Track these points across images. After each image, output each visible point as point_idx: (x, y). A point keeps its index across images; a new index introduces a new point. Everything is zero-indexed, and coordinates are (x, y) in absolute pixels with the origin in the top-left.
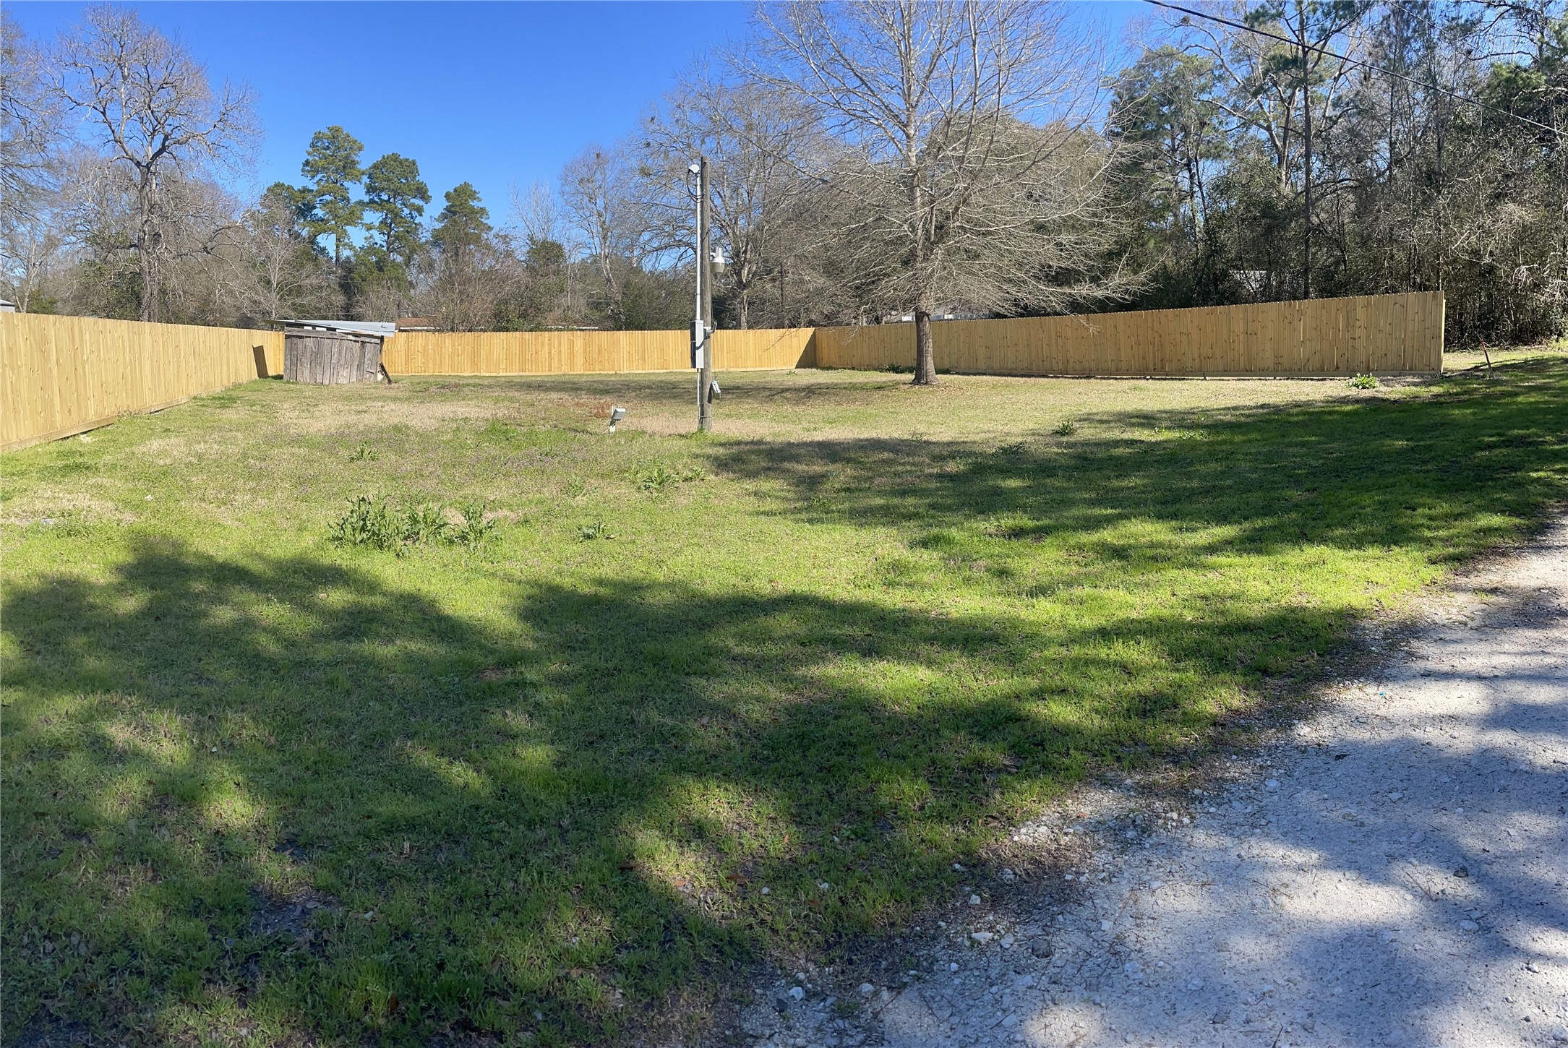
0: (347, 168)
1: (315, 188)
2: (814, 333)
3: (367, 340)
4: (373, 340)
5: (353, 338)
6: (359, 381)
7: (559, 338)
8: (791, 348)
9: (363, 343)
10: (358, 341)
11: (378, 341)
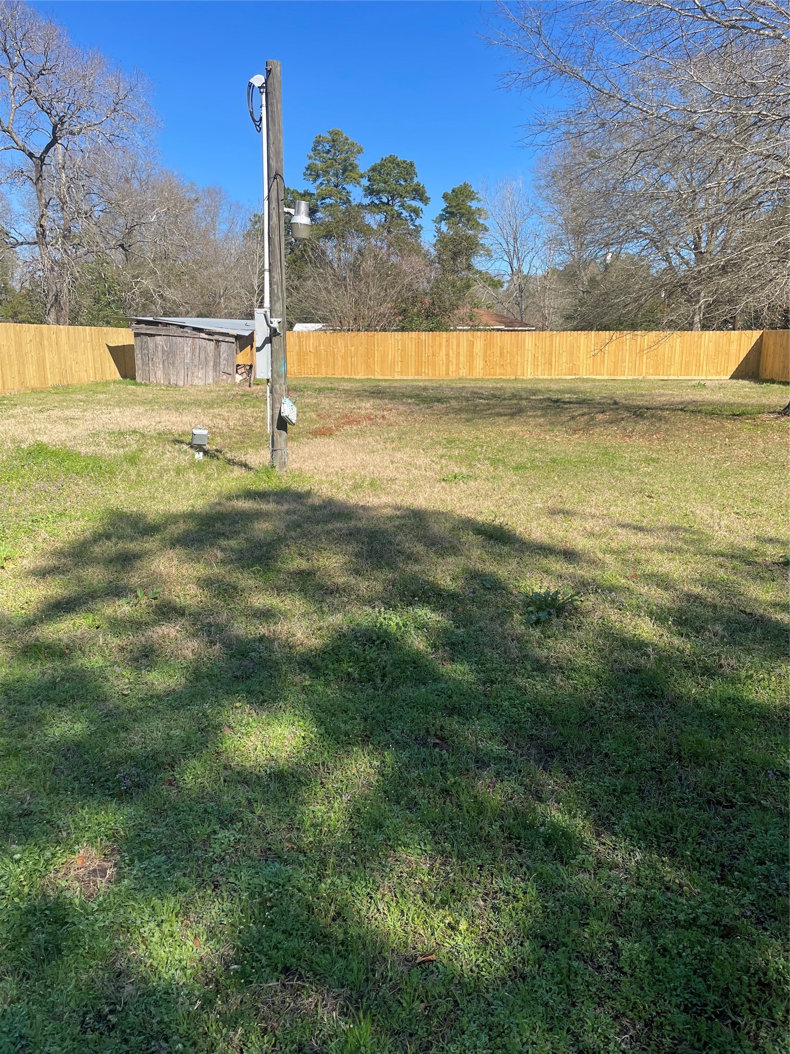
0: (348, 169)
1: (315, 192)
3: (221, 338)
4: (227, 339)
5: (206, 337)
6: (216, 382)
7: (458, 338)
9: (218, 341)
10: (212, 340)
11: (233, 340)
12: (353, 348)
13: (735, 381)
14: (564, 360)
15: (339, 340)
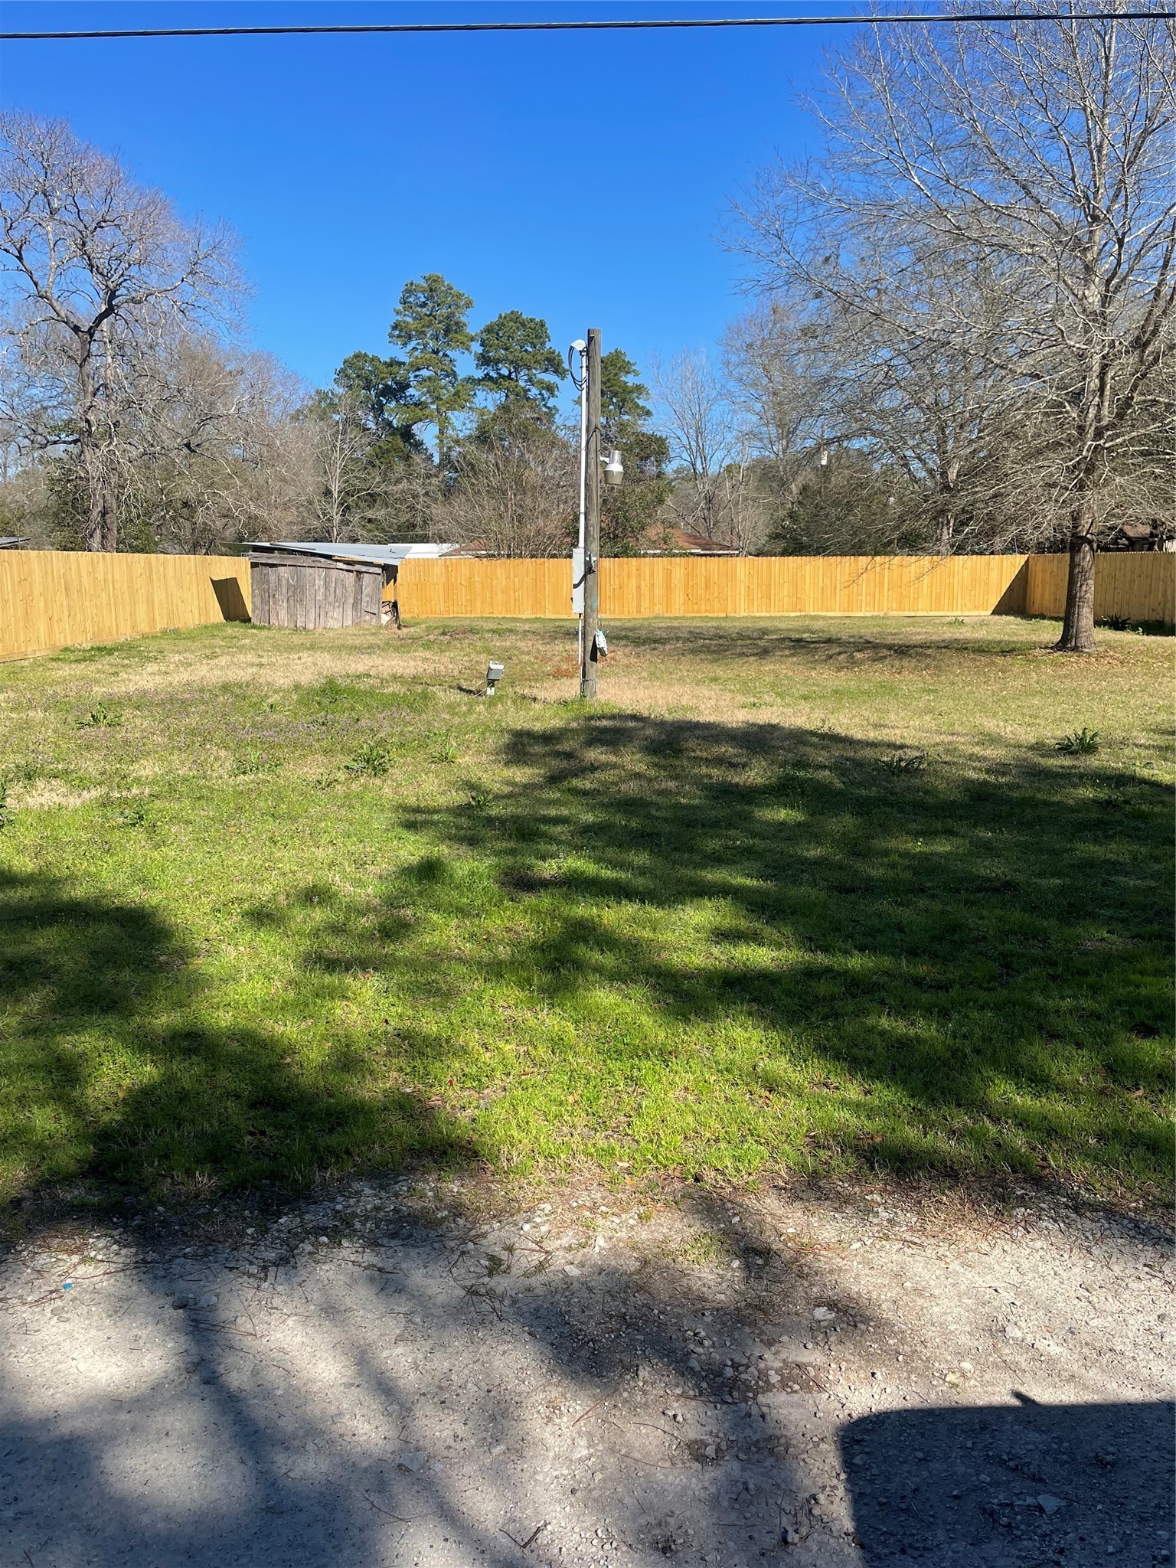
0: (452, 329)
1: (407, 360)
2: (1027, 562)
3: (364, 569)
4: (372, 570)
5: (345, 567)
6: (356, 624)
8: (987, 584)
9: (359, 573)
10: (352, 571)
11: (379, 571)
12: (517, 580)
13: (997, 617)
14: (786, 593)
15: (498, 570)
